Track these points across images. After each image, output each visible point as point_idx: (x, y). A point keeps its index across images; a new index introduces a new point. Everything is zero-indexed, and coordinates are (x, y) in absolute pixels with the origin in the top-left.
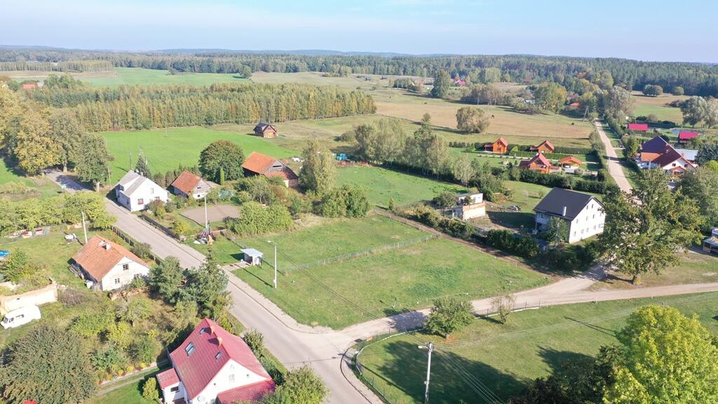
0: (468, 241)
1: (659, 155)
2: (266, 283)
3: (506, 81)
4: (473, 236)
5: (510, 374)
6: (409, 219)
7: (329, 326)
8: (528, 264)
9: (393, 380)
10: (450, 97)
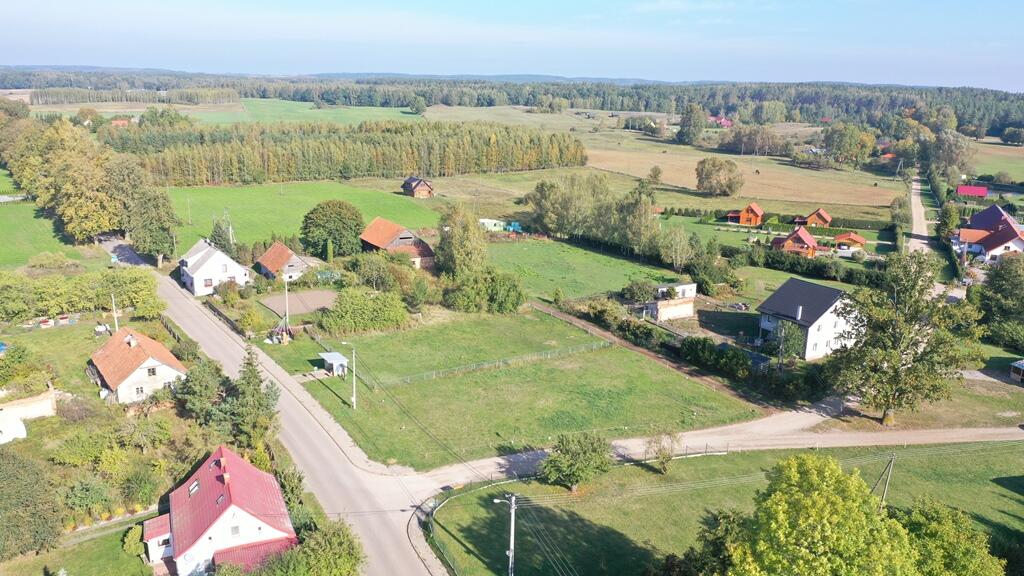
0: (656, 352)
1: (988, 233)
2: (342, 401)
3: (794, 121)
4: (663, 345)
5: (649, 547)
6: (579, 317)
7: (412, 465)
8: (733, 389)
9: (475, 547)
10: (704, 144)
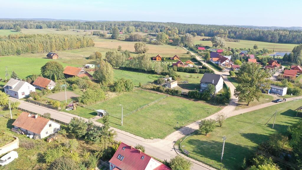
0: (180, 96)
1: (218, 59)
2: (116, 124)
3: (138, 32)
7: (158, 138)
8: (208, 103)
9: (202, 155)
